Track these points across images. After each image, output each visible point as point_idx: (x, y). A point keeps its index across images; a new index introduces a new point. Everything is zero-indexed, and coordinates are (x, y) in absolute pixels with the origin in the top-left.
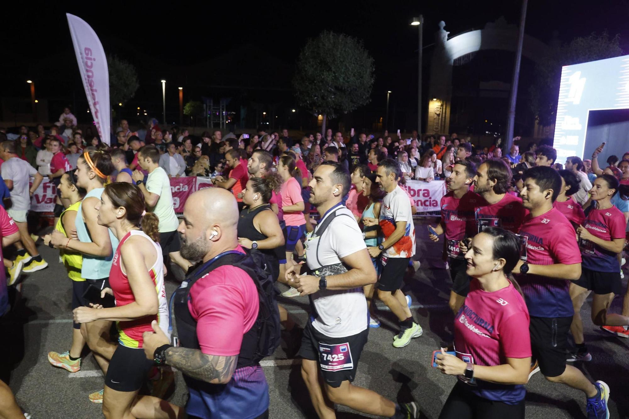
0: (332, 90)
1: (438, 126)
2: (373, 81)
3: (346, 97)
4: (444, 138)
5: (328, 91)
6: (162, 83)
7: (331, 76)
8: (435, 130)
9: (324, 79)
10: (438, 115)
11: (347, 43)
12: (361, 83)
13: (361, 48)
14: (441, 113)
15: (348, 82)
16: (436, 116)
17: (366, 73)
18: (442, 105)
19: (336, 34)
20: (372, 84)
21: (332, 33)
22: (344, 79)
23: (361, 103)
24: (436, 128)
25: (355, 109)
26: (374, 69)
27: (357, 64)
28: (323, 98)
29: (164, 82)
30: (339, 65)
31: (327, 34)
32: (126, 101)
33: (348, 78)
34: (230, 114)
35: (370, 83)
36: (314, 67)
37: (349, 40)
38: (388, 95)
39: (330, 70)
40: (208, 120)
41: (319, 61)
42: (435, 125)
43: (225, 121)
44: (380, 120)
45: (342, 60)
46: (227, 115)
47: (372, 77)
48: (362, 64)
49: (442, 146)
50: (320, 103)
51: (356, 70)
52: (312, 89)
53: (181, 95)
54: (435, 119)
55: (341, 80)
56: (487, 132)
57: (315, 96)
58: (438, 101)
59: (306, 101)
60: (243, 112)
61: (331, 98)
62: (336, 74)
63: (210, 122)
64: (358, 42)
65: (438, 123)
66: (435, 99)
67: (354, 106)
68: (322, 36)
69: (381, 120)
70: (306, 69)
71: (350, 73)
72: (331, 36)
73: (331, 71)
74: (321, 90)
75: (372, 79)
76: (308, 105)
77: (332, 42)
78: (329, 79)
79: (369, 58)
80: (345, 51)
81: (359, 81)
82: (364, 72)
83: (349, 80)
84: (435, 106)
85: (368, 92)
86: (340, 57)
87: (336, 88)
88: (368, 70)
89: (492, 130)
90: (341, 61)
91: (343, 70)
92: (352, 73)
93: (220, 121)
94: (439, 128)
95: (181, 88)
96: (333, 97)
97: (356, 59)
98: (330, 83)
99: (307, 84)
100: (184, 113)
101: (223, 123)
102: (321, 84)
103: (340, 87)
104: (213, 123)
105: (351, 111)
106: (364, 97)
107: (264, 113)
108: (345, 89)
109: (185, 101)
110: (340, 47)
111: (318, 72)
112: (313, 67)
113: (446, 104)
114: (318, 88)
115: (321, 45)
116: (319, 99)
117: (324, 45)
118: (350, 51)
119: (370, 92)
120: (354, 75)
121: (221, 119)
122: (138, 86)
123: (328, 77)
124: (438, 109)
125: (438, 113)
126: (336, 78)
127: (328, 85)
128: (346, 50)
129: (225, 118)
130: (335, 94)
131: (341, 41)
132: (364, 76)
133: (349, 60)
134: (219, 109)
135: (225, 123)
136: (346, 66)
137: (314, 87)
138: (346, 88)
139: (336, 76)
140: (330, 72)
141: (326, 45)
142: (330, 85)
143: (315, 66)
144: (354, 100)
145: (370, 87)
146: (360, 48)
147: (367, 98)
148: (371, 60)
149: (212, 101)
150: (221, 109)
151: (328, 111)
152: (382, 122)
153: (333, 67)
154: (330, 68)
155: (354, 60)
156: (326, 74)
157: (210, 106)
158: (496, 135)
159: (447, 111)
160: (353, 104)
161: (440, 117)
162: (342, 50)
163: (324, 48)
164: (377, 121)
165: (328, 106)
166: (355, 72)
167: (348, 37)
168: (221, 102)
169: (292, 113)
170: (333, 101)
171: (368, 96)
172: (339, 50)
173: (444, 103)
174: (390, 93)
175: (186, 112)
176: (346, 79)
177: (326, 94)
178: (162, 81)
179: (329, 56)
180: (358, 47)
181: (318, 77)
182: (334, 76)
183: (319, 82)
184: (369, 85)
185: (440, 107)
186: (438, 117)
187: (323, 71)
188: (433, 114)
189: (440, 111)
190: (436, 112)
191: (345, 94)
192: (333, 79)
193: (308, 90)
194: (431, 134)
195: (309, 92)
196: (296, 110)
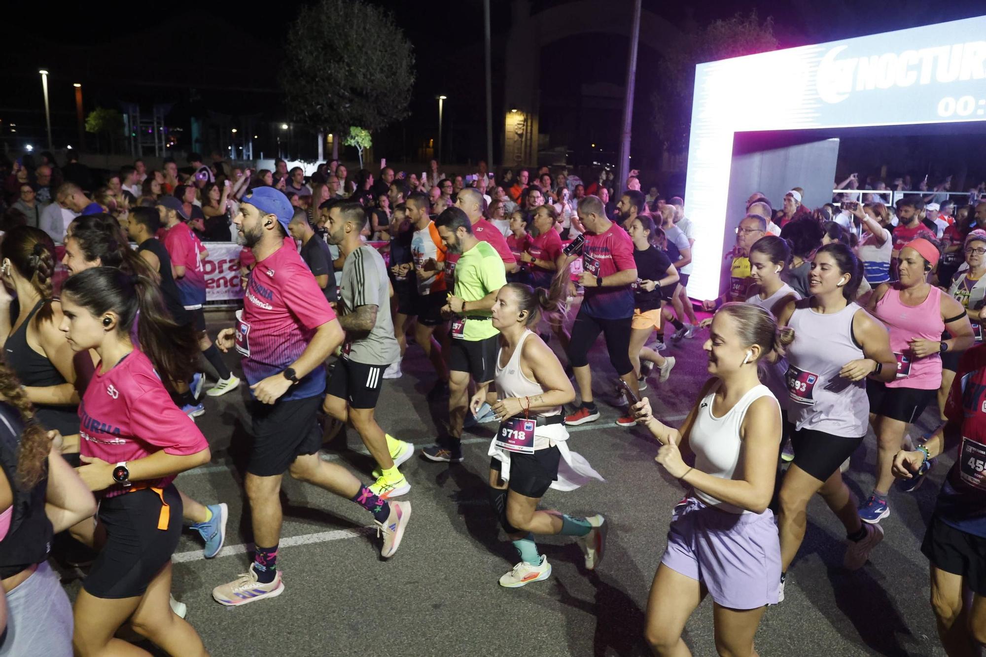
0: (346, 94)
1: (521, 153)
2: (412, 81)
3: (369, 106)
4: (526, 174)
5: (338, 95)
6: (41, 75)
7: (343, 70)
8: (516, 159)
9: (331, 74)
10: (521, 136)
11: (367, 15)
12: (392, 82)
13: (392, 25)
14: (524, 133)
15: (372, 81)
16: (516, 137)
17: (401, 66)
18: (526, 120)
20: (411, 85)
22: (365, 75)
23: (394, 117)
24: (519, 157)
26: (414, 61)
27: (386, 51)
28: (331, 106)
29: (44, 73)
30: (356, 52)
33: (372, 75)
34: (173, 131)
35: (408, 84)
37: (369, 10)
38: (441, 101)
39: (341, 59)
40: (133, 142)
41: (321, 45)
42: (516, 151)
43: (164, 143)
44: (429, 142)
45: (360, 44)
46: (167, 133)
47: (412, 73)
48: (394, 51)
49: (524, 187)
50: (326, 116)
51: (383, 63)
52: (311, 92)
53: (79, 97)
54: (515, 142)
55: (361, 77)
56: (595, 163)
57: (318, 104)
58: (519, 113)
59: (303, 112)
60: (195, 129)
61: (345, 108)
62: (352, 68)
63: (136, 147)
64: (386, 15)
65: (521, 148)
66: (514, 111)
67: (383, 121)
69: (431, 144)
70: (301, 58)
71: (374, 66)
73: (344, 61)
74: (327, 94)
75: (412, 78)
76: (307, 119)
77: (342, 12)
78: (339, 75)
79: (406, 42)
80: (364, 29)
81: (390, 80)
82: (397, 64)
83: (372, 78)
84: (514, 121)
85: (406, 98)
86: (356, 38)
87: (353, 90)
88: (404, 63)
89: (603, 160)
90: (358, 46)
91: (362, 61)
92: (378, 66)
93: (154, 143)
94: (523, 155)
95: (77, 85)
96: (347, 105)
97: (384, 43)
98: (343, 82)
99: (304, 83)
100: (87, 129)
101: (161, 149)
102: (327, 83)
103: (359, 90)
104: (143, 147)
105: (379, 131)
106: (399, 107)
107: (234, 131)
109: (88, 107)
110: (355, 21)
111: (322, 62)
112: (311, 54)
113: (532, 119)
114: (321, 91)
115: (323, 18)
116: (325, 109)
117: (329, 18)
118: (373, 30)
119: (409, 99)
120: (382, 71)
121: (157, 141)
123: (339, 72)
124: (520, 126)
125: (520, 132)
126: (352, 74)
127: (339, 85)
128: (367, 28)
129: (163, 137)
130: (351, 101)
131: (356, 11)
132: (398, 71)
133: (372, 43)
134: (152, 123)
135: (164, 148)
136: (366, 53)
137: (314, 88)
138: (369, 91)
139: (351, 70)
140: (341, 63)
141: (333, 18)
142: (342, 85)
143: (315, 54)
144: (384, 112)
145: (409, 90)
146: (389, 24)
147: (405, 109)
148: (408, 45)
149: (138, 109)
150: (155, 123)
151: (341, 128)
152: (433, 147)
153: (346, 56)
154: (342, 57)
155: (380, 45)
156: (335, 67)
157: (134, 117)
158: (608, 167)
159: (533, 129)
160: (382, 118)
161: (524, 139)
162: (359, 27)
163: (329, 23)
164: (424, 145)
165: (340, 121)
166: (383, 66)
167: (368, 4)
168: (155, 110)
169: (283, 130)
170: (348, 112)
171: (405, 105)
172: (355, 27)
173: (529, 117)
174: (443, 100)
175: (90, 129)
176: (369, 76)
177: (335, 101)
178: (41, 72)
179: (338, 37)
180: (386, 23)
181: (322, 72)
182: (348, 71)
183: (323, 80)
184: (406, 86)
185: (523, 123)
186: (520, 139)
187: (330, 62)
188: (512, 133)
189: (523, 130)
190: (517, 131)
191: (367, 101)
192: (347, 76)
193: (306, 94)
194: (511, 165)
195: (308, 96)
196: (289, 126)
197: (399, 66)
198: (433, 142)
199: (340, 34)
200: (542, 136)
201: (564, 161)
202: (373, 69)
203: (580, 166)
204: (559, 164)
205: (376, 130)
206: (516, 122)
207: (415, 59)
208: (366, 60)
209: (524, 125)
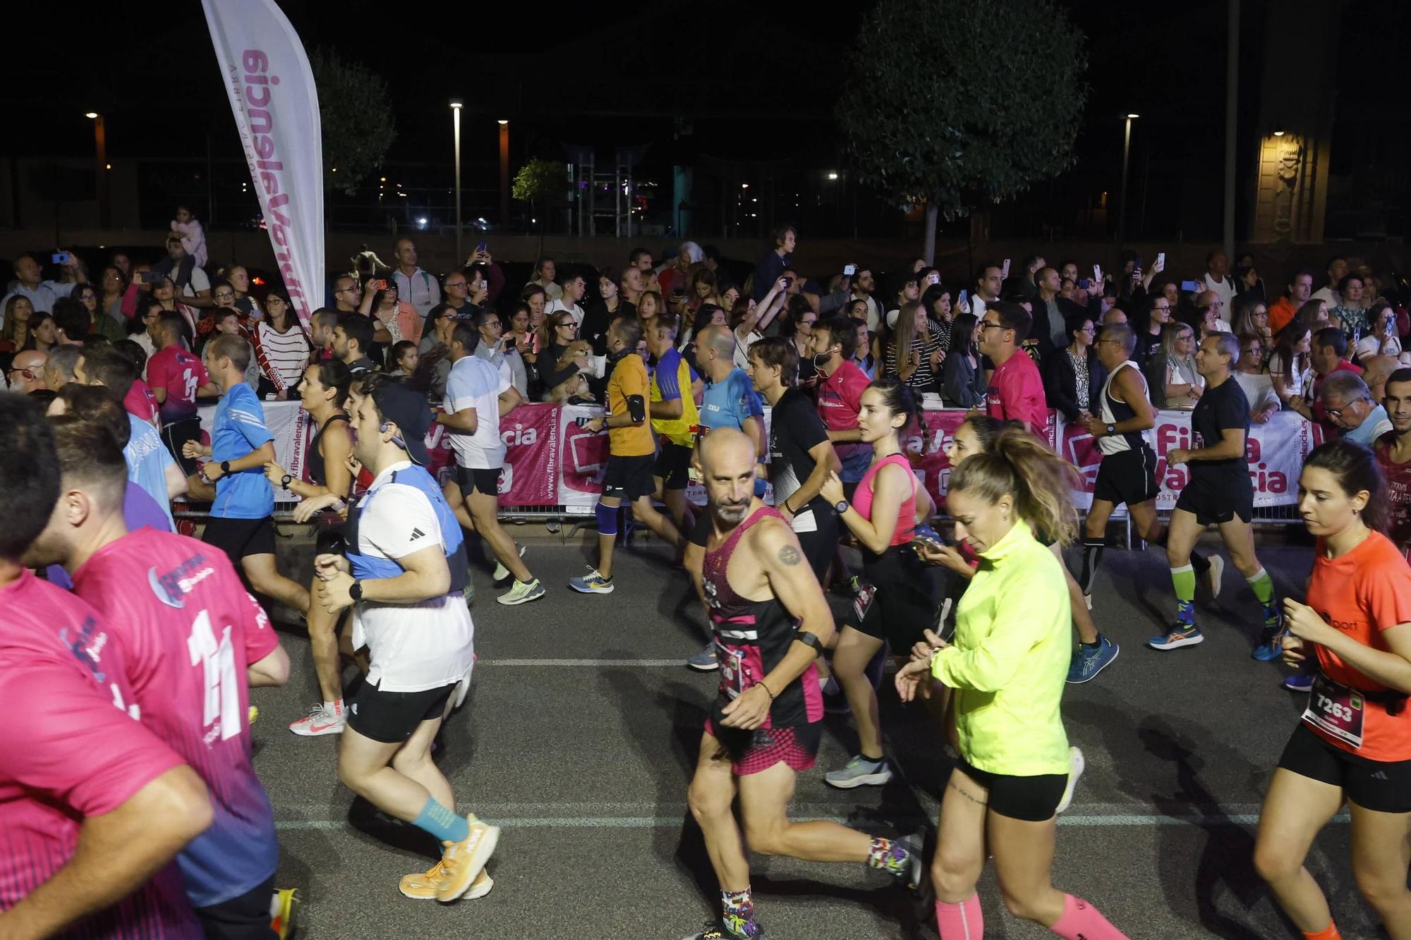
0: (957, 133)
1: (1289, 217)
2: (1081, 102)
3: (998, 155)
5: (944, 137)
6: (452, 110)
7: (953, 93)
8: (1277, 229)
9: (932, 101)
10: (1290, 182)
13: (1048, 3)
14: (1299, 176)
15: (1006, 109)
16: (1281, 185)
17: (1062, 77)
18: (1302, 152)
20: (1079, 111)
22: (993, 100)
23: (1044, 170)
24: (1282, 225)
25: (1026, 189)
26: (1087, 65)
27: (1035, 51)
28: (928, 157)
29: (457, 107)
30: (978, 58)
33: (1006, 97)
34: (643, 187)
35: (1073, 110)
36: (903, 68)
38: (1129, 124)
39: (951, 72)
41: (917, 50)
42: (1279, 213)
44: (1100, 198)
45: (987, 43)
47: (1080, 88)
48: (1048, 51)
50: (919, 174)
51: (1029, 73)
52: (894, 135)
53: (504, 141)
54: (1278, 194)
55: (986, 105)
57: (905, 154)
58: (1289, 137)
59: (878, 169)
60: (681, 185)
61: (954, 158)
62: (970, 88)
63: (586, 219)
65: (1290, 208)
66: (1277, 134)
67: (1022, 178)
69: (1104, 198)
70: (879, 74)
71: (1012, 81)
73: (956, 75)
74: (921, 136)
75: (1081, 96)
76: (884, 182)
78: (947, 101)
79: (1071, 31)
80: (997, 14)
82: (1054, 74)
83: (1006, 103)
84: (1277, 153)
85: (1068, 135)
86: (981, 35)
88: (1068, 72)
91: (990, 74)
92: (1018, 79)
93: (614, 211)
94: (1293, 222)
95: (503, 122)
96: (958, 154)
97: (1031, 36)
99: (881, 118)
100: (514, 196)
101: (624, 221)
102: (922, 117)
103: (980, 125)
104: (597, 220)
106: (1054, 152)
108: (995, 131)
109: (518, 160)
111: (916, 80)
112: (898, 66)
113: (1315, 148)
114: (912, 129)
116: (916, 163)
119: (1075, 136)
120: (1025, 89)
121: (618, 207)
122: (393, 134)
123: (945, 96)
124: (1290, 163)
125: (1287, 176)
126: (970, 99)
127: (945, 120)
128: (1001, 12)
129: (628, 201)
130: (964, 146)
132: (1056, 87)
133: (1010, 41)
134: (613, 177)
135: (629, 219)
136: (999, 58)
137: (900, 127)
139: (967, 91)
140: (951, 80)
142: (950, 119)
143: (906, 63)
144: (1025, 162)
145: (1074, 120)
146: (1043, 3)
147: (1066, 154)
148: (1078, 36)
149: (592, 155)
150: (618, 178)
151: (945, 196)
152: (1107, 206)
154: (953, 69)
155: (1023, 42)
156: (939, 87)
157: (586, 170)
159: (1318, 168)
160: (1021, 174)
161: (1297, 189)
162: (987, 14)
163: (933, 9)
164: (1090, 202)
165: (941, 183)
166: (1026, 79)
168: (618, 157)
170: (959, 166)
171: (1066, 147)
172: (980, 14)
173: (1310, 144)
174: (1134, 122)
175: (519, 194)
176: (1000, 101)
177: (937, 148)
178: (453, 105)
179: (948, 33)
181: (915, 97)
182: (961, 93)
183: (915, 111)
184: (1069, 113)
185: (1296, 157)
186: (1289, 190)
187: (931, 79)
188: (1272, 178)
189: (1296, 170)
190: (1282, 173)
191: (995, 145)
192: (960, 102)
193: (885, 137)
194: (1266, 242)
195: (887, 141)
196: (840, 174)
197: (1057, 77)
198: (1108, 196)
199: (952, 28)
205: (1010, 196)
206: (1282, 156)
207: (1088, 61)
208: (997, 71)
209: (1298, 161)
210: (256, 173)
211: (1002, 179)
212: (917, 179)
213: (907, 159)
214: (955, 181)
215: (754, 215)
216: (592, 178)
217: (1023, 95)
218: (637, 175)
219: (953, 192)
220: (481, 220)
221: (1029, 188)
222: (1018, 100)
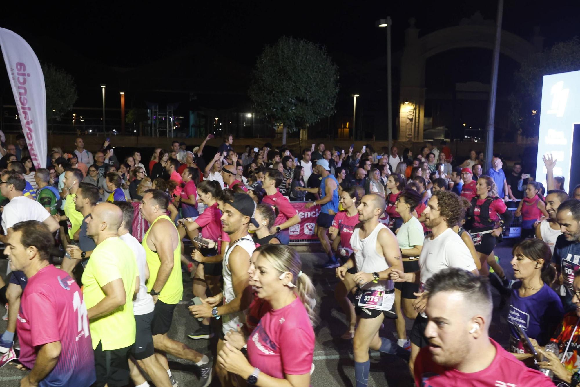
0: (293, 101)
1: (411, 132)
2: (337, 90)
3: (308, 109)
5: (288, 102)
6: (102, 88)
7: (291, 86)
8: (407, 136)
9: (283, 89)
10: (411, 120)
11: (308, 49)
12: (324, 92)
13: (324, 55)
14: (414, 118)
15: (310, 92)
16: (408, 121)
17: (330, 81)
18: (415, 109)
19: (296, 40)
20: (336, 93)
21: (291, 38)
22: (305, 89)
23: (324, 115)
24: (410, 135)
26: (339, 77)
27: (320, 72)
28: (282, 109)
29: (104, 87)
30: (300, 74)
31: (286, 39)
32: (62, 114)
33: (310, 88)
34: (178, 119)
35: (334, 93)
37: (311, 46)
38: (355, 98)
39: (290, 78)
40: (153, 127)
41: (278, 70)
42: (408, 131)
43: (172, 127)
44: (346, 125)
45: (303, 68)
46: (174, 121)
47: (337, 85)
48: (325, 72)
50: (279, 115)
52: (270, 101)
53: (123, 101)
54: (407, 124)
55: (303, 90)
56: (466, 137)
57: (274, 108)
58: (410, 104)
59: (264, 113)
60: (192, 118)
61: (292, 110)
62: (297, 84)
63: (155, 131)
64: (321, 48)
65: (411, 129)
66: (407, 103)
67: (317, 117)
68: (280, 42)
70: (264, 78)
72: (290, 42)
74: (280, 101)
75: (337, 88)
77: (292, 48)
78: (289, 89)
79: (333, 65)
80: (306, 58)
81: (322, 90)
83: (310, 90)
84: (407, 110)
85: (333, 102)
86: (301, 65)
88: (332, 79)
89: (472, 134)
90: (302, 70)
91: (304, 80)
92: (314, 81)
93: (166, 128)
94: (413, 134)
95: (122, 93)
96: (293, 108)
97: (318, 66)
98: (291, 93)
99: (265, 94)
100: (127, 121)
102: (280, 95)
103: (301, 98)
104: (159, 131)
105: (314, 125)
106: (328, 108)
107: (217, 119)
108: (306, 100)
110: (300, 54)
111: (277, 81)
112: (271, 76)
113: (419, 108)
114: (276, 99)
115: (279, 52)
116: (278, 111)
117: (283, 52)
118: (312, 59)
119: (335, 102)
120: (317, 85)
121: (168, 126)
122: (76, 97)
123: (288, 87)
124: (411, 113)
125: (411, 117)
126: (297, 88)
127: (288, 96)
128: (308, 57)
130: (296, 105)
131: (301, 47)
132: (328, 84)
133: (311, 68)
134: (166, 116)
135: (172, 130)
136: (307, 74)
137: (272, 98)
139: (296, 85)
140: (290, 81)
141: (286, 52)
142: (290, 96)
143: (274, 75)
144: (318, 111)
145: (335, 97)
146: (322, 55)
147: (332, 109)
148: (335, 67)
149: (158, 107)
150: (168, 116)
151: (289, 124)
152: (349, 128)
153: (293, 77)
154: (291, 77)
155: (316, 68)
156: (286, 84)
157: (155, 112)
158: (476, 139)
159: (420, 114)
160: (316, 116)
161: (413, 123)
162: (303, 58)
163: (283, 56)
164: (343, 126)
165: (288, 119)
166: (317, 82)
167: (309, 43)
168: (168, 107)
169: (248, 118)
170: (294, 113)
171: (332, 106)
172: (300, 58)
173: (417, 107)
174: (357, 97)
175: (129, 121)
176: (308, 89)
177: (286, 106)
178: (102, 86)
179: (289, 64)
180: (321, 54)
181: (277, 87)
182: (294, 86)
183: (278, 92)
184: (333, 94)
185: (413, 111)
186: (411, 122)
187: (283, 81)
188: (405, 118)
189: (413, 116)
190: (408, 116)
191: (307, 105)
192: (294, 89)
193: (267, 102)
194: (404, 140)
195: (267, 103)
196: (252, 115)
197: (328, 81)
198: (349, 124)
199: (290, 62)
200: (426, 119)
201: (443, 136)
202: (310, 83)
203: (455, 140)
204: (439, 138)
205: (312, 124)
207: (339, 76)
208: (306, 78)
209: (413, 112)
210: (20, 111)
211: (309, 117)
212: (279, 117)
213: (275, 110)
214: (292, 118)
215: (220, 130)
216: (157, 115)
217: (317, 87)
218: (175, 114)
219: (292, 122)
220: (114, 130)
221: (319, 121)
222: (314, 89)
